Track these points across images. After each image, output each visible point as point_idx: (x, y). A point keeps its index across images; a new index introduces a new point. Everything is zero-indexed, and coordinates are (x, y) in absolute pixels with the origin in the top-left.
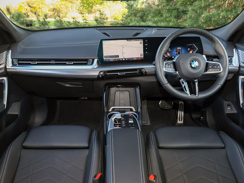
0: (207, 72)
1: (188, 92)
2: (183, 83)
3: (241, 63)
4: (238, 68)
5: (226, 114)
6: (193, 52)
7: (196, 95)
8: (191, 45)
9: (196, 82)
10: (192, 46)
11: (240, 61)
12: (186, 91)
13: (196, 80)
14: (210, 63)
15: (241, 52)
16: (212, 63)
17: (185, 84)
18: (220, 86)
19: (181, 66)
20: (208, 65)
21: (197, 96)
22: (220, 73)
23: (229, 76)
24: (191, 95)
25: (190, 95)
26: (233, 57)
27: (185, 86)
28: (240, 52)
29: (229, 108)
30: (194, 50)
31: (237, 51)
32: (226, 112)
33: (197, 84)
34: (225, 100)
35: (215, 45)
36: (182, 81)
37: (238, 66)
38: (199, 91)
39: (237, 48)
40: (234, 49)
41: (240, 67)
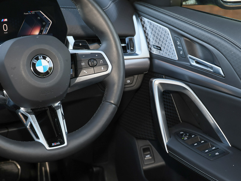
0: (80, 79)
1: (42, 140)
2: (26, 118)
3: (153, 49)
4: (147, 60)
5: (143, 173)
6: (41, 32)
7: (64, 143)
8: (33, 12)
9: (58, 107)
10: (36, 15)
11: (151, 43)
12: (38, 137)
13: (57, 104)
14: (82, 55)
15: (148, 22)
16: (86, 55)
17: (33, 120)
18: (114, 108)
19: (11, 76)
20: (78, 59)
21: (66, 144)
22: (108, 75)
23: (135, 81)
24: (50, 146)
25: (48, 148)
26: (133, 36)
27: (31, 126)
28: (146, 22)
29: (148, 157)
30: (43, 26)
31: (141, 20)
32: (145, 168)
33: (60, 113)
34: (138, 138)
35: (82, 8)
36: (22, 114)
37: (149, 56)
38: (70, 130)
39: (141, 13)
40: (134, 18)
41: (152, 57)
